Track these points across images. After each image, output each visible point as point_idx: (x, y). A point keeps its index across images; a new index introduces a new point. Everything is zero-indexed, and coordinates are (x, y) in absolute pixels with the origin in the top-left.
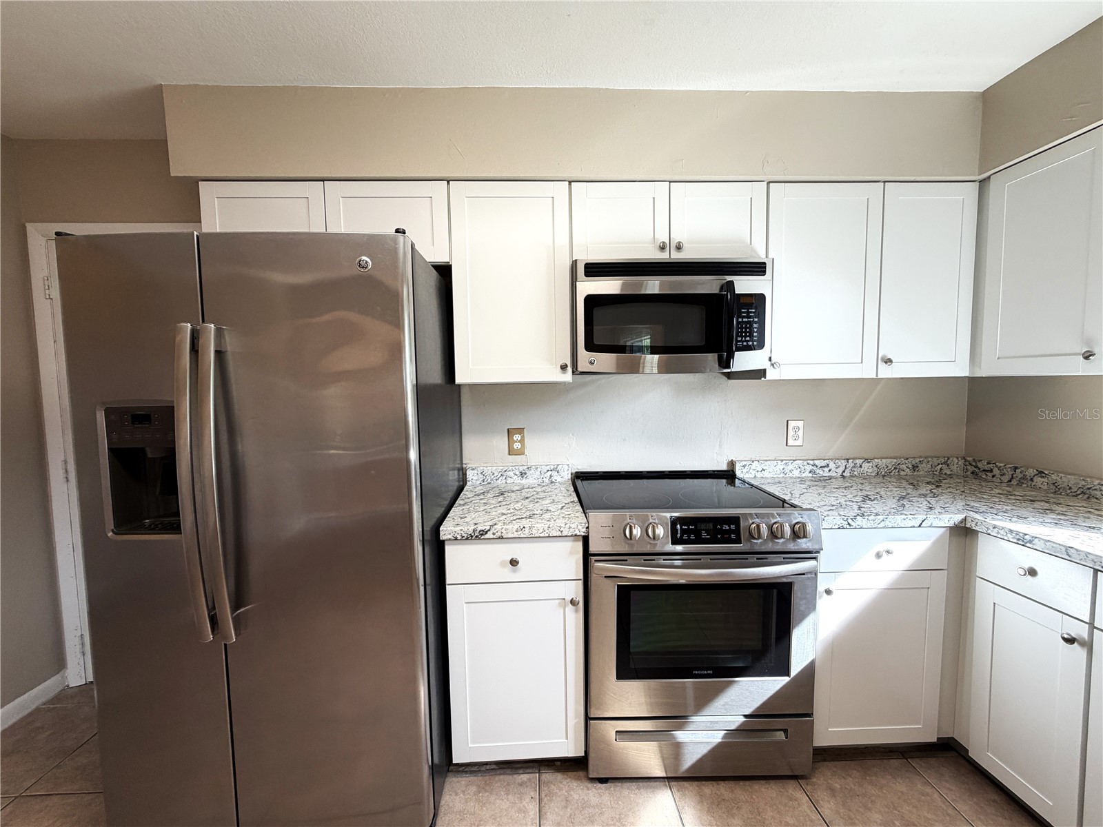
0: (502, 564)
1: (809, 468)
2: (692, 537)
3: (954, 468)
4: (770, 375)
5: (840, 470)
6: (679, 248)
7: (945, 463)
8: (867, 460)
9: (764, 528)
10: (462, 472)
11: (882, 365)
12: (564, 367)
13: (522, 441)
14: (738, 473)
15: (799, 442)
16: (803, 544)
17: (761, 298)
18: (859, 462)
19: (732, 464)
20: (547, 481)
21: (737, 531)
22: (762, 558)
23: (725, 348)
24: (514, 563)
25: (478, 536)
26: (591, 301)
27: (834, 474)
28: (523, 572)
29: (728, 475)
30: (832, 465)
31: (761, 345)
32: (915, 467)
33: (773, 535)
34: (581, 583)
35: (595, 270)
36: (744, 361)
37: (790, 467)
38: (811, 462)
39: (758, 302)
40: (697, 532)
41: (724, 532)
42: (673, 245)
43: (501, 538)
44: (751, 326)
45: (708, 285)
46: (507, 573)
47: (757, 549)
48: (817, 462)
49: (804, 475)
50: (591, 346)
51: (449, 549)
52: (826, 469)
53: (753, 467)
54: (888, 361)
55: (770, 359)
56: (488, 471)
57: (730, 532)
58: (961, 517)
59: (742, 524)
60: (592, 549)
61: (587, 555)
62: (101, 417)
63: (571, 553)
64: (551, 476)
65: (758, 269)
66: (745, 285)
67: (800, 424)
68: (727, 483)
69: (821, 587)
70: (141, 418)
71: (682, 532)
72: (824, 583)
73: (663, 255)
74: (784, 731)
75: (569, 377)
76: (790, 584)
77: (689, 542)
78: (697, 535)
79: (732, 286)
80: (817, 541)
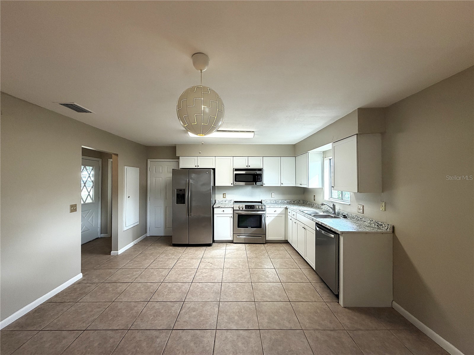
0: (222, 211)
3: (301, 202)
4: (264, 186)
5: (281, 202)
6: (249, 166)
9: (257, 207)
10: (215, 201)
12: (232, 184)
13: (225, 196)
14: (262, 202)
15: (274, 197)
16: (263, 209)
18: (284, 200)
19: (262, 200)
21: (254, 207)
22: (258, 211)
23: (255, 182)
24: (223, 211)
25: (219, 207)
26: (236, 174)
28: (225, 212)
30: (279, 201)
31: (261, 181)
32: (294, 202)
33: (259, 208)
34: (233, 215)
35: (236, 170)
36: (258, 183)
37: (272, 201)
39: (261, 175)
40: (249, 207)
41: (252, 207)
43: (222, 208)
44: (260, 178)
45: (253, 172)
46: (222, 213)
48: (276, 200)
49: (274, 203)
50: (235, 181)
51: (215, 209)
53: (265, 201)
54: (282, 184)
55: (263, 183)
56: (219, 201)
57: (253, 207)
58: (286, 206)
60: (234, 209)
61: (233, 210)
62: (176, 190)
63: (231, 210)
64: (230, 202)
65: (260, 170)
66: (259, 172)
67: (274, 194)
70: (181, 190)
71: (246, 207)
72: (267, 215)
73: (247, 167)
74: (261, 236)
75: (232, 185)
76: (261, 215)
77: (247, 209)
78: (249, 208)
79: (256, 172)
80: (265, 209)
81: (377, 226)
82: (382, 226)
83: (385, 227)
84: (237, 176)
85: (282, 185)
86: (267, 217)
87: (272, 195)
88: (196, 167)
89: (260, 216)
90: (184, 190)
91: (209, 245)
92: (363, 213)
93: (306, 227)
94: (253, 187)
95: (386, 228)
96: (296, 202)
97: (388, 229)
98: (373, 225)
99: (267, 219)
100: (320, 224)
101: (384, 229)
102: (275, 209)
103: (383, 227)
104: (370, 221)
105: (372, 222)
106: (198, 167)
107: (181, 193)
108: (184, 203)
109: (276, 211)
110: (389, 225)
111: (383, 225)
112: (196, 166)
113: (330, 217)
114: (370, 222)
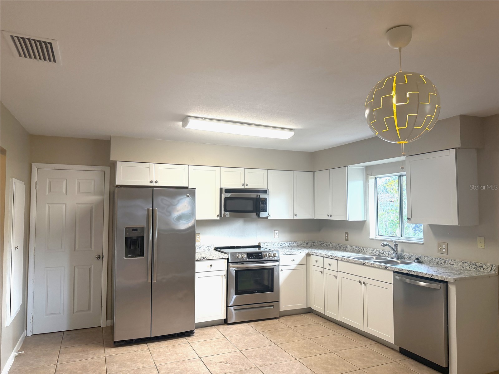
0: (208, 267)
1: (280, 244)
2: (252, 257)
3: (317, 244)
4: (269, 218)
6: (247, 185)
7: (314, 242)
8: (295, 242)
9: (268, 255)
11: (294, 216)
12: (218, 216)
13: (199, 238)
14: (261, 246)
15: (277, 237)
16: (276, 258)
17: (266, 199)
18: (293, 242)
19: (260, 243)
20: (207, 250)
21: (262, 256)
22: (267, 261)
23: (258, 211)
24: (211, 266)
25: (202, 260)
26: (226, 199)
27: (287, 246)
29: (259, 247)
30: (286, 244)
31: (266, 211)
33: (270, 256)
34: (226, 271)
35: (227, 191)
36: (263, 214)
37: (275, 244)
38: (281, 243)
39: (265, 200)
41: (259, 256)
42: (246, 184)
43: (208, 260)
44: (264, 206)
45: (254, 195)
47: (266, 260)
48: (282, 243)
49: (279, 246)
50: (225, 210)
51: (195, 263)
52: (285, 245)
53: (265, 244)
54: (296, 215)
55: (269, 214)
57: (260, 256)
58: (308, 252)
59: (263, 254)
61: (228, 262)
62: (124, 229)
63: (224, 263)
64: (208, 248)
65: (265, 192)
66: (262, 196)
67: (278, 231)
68: (258, 249)
69: (280, 270)
70: (135, 230)
71: (250, 256)
72: (281, 268)
73: (243, 187)
74: (273, 306)
75: (218, 218)
76: (273, 268)
77: (251, 259)
78: (253, 257)
79: (259, 196)
80: (279, 257)
81: (474, 268)
82: (482, 268)
83: (487, 268)
84: (228, 202)
85: (295, 218)
86: (282, 270)
87: (275, 234)
88: (152, 184)
89: (271, 271)
90: (143, 228)
91: (188, 334)
92: (448, 254)
93: (365, 280)
94: (245, 221)
95: (489, 270)
96: (309, 244)
97: (492, 270)
98: (468, 268)
99: (281, 273)
100: (407, 272)
101: (486, 272)
102: (293, 257)
103: (484, 269)
104: (463, 263)
105: (465, 264)
106: (156, 185)
107: (134, 235)
108: (142, 255)
109: (294, 260)
110: (494, 266)
111: (484, 267)
112: (151, 182)
113: (395, 263)
114: (461, 264)
